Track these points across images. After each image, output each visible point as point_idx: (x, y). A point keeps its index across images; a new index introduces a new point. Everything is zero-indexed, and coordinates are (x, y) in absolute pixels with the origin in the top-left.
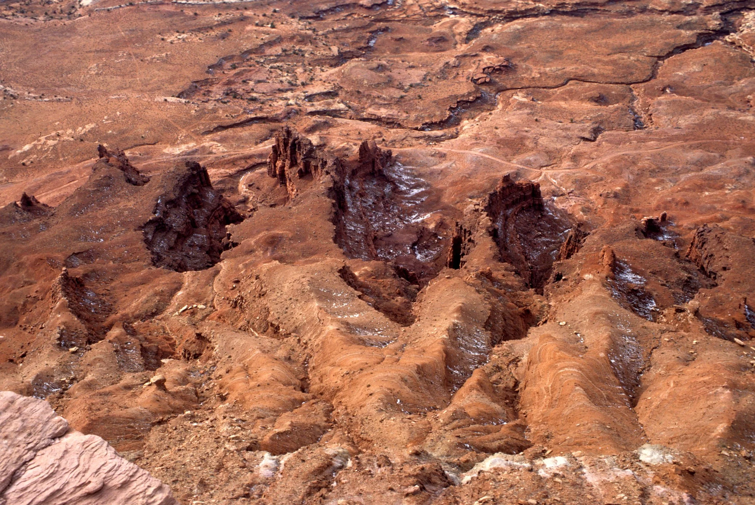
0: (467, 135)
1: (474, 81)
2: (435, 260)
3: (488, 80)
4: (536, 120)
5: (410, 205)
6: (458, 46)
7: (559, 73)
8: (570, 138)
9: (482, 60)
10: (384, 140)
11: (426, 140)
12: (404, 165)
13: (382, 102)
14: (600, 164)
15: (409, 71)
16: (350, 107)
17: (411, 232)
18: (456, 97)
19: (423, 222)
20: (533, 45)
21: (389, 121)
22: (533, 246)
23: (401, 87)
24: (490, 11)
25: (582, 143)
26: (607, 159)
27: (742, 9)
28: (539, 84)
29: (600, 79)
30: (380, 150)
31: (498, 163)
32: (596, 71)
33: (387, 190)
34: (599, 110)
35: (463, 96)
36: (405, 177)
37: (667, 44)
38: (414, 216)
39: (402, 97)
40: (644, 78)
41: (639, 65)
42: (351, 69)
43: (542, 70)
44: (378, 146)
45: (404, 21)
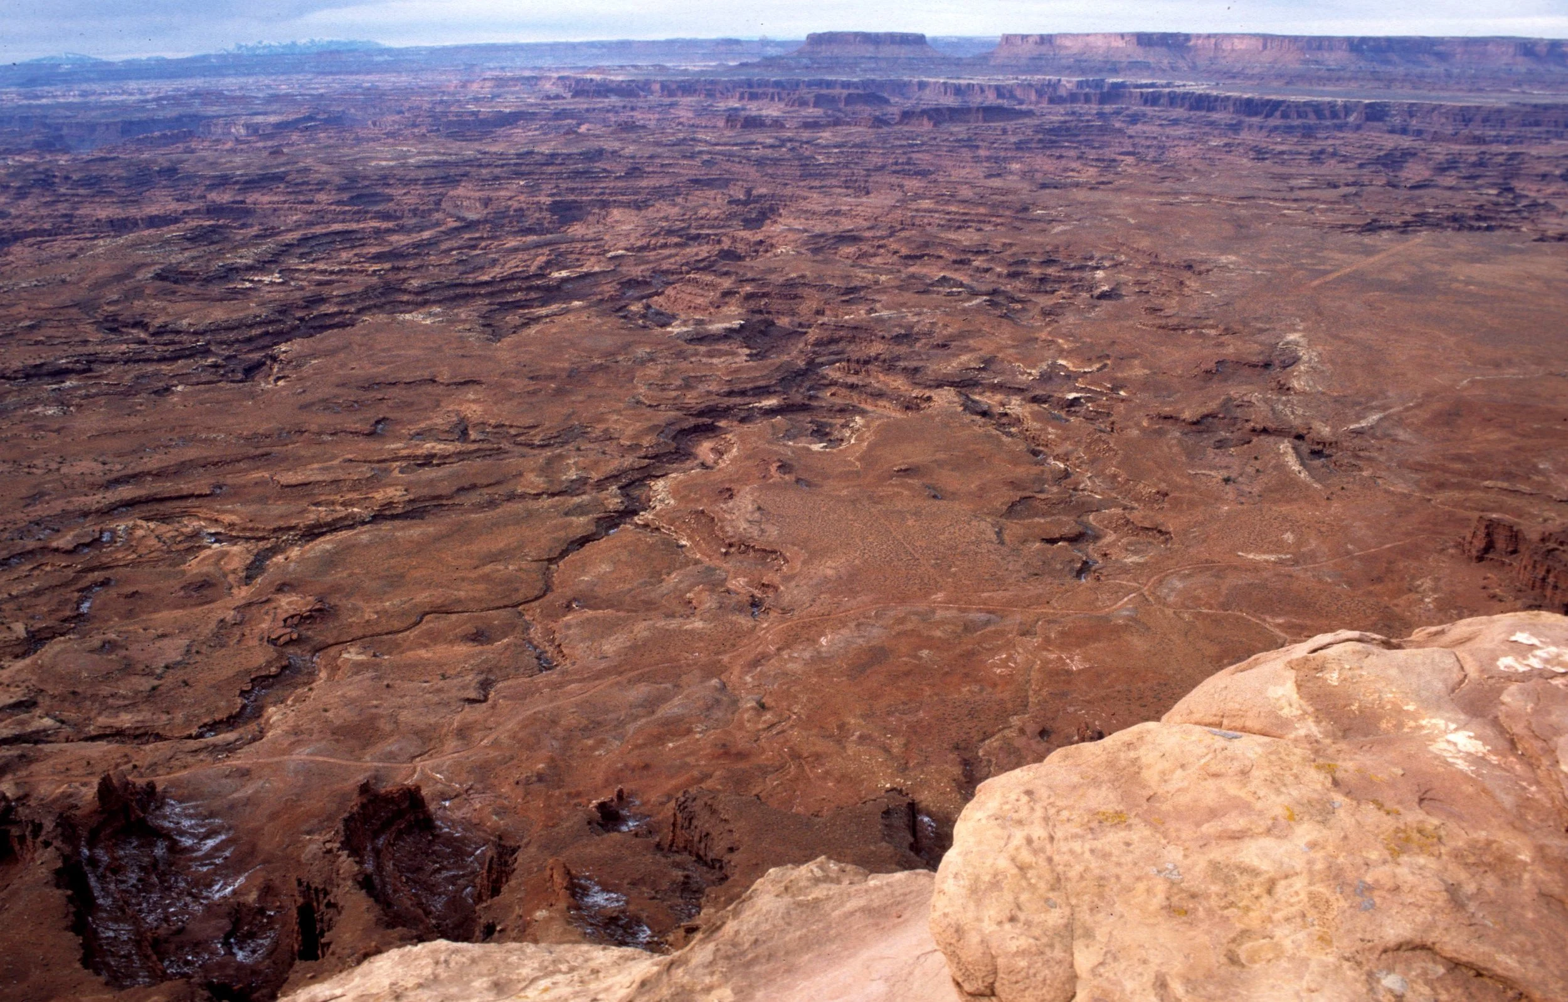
0: (279, 731)
1: (273, 642)
2: (271, 953)
3: (295, 636)
4: (388, 686)
5: (205, 869)
6: (235, 591)
7: (406, 606)
8: (448, 704)
9: (280, 607)
10: (135, 767)
11: (211, 752)
12: (180, 802)
13: (121, 702)
14: (502, 734)
15: (158, 644)
16: (63, 722)
17: (218, 917)
18: (248, 672)
19: (234, 892)
20: (357, 571)
21: (138, 732)
22: (431, 889)
23: (148, 672)
24: (275, 530)
25: (467, 706)
26: (512, 725)
27: (645, 478)
28: (378, 630)
29: (472, 605)
30: (134, 784)
31: (340, 766)
32: (462, 594)
33: (160, 851)
34: (481, 653)
35: (259, 668)
36: (186, 823)
37: (558, 540)
38: (216, 887)
39: (154, 688)
40: (536, 593)
41: (524, 576)
42: (56, 655)
43: (379, 607)
44: (129, 778)
45: (133, 564)
